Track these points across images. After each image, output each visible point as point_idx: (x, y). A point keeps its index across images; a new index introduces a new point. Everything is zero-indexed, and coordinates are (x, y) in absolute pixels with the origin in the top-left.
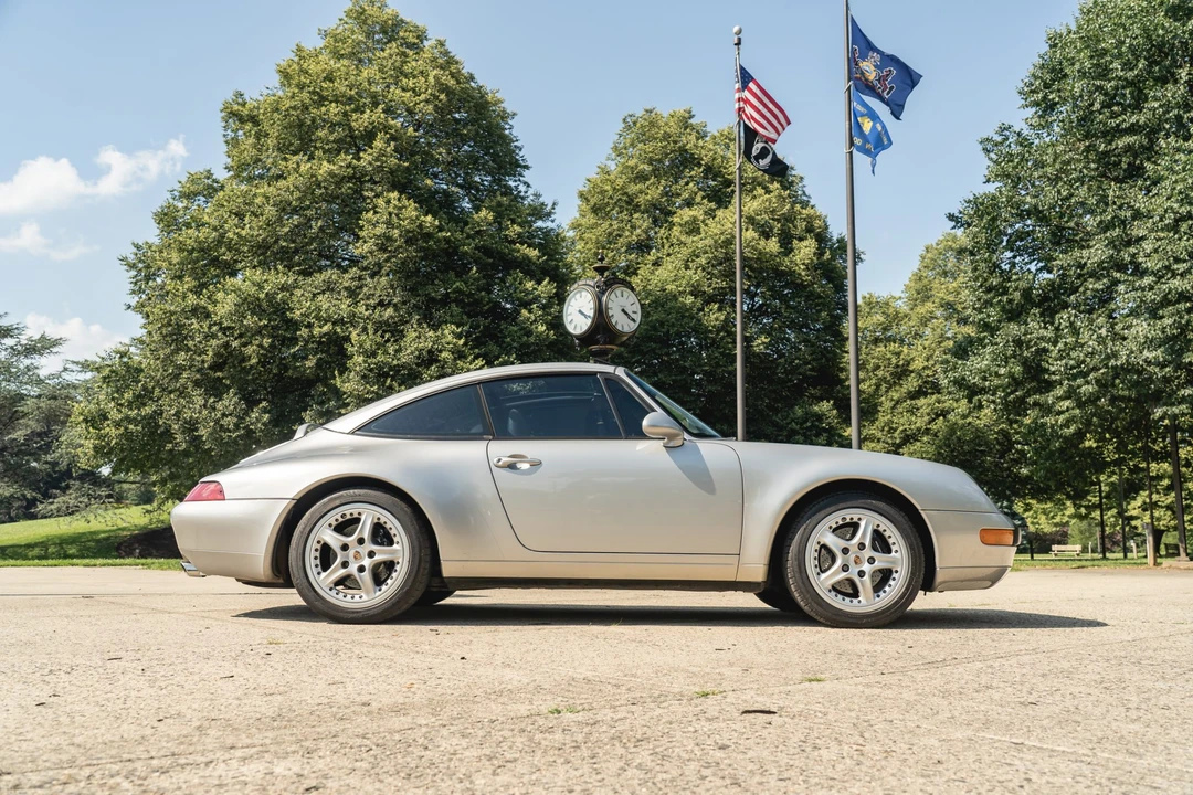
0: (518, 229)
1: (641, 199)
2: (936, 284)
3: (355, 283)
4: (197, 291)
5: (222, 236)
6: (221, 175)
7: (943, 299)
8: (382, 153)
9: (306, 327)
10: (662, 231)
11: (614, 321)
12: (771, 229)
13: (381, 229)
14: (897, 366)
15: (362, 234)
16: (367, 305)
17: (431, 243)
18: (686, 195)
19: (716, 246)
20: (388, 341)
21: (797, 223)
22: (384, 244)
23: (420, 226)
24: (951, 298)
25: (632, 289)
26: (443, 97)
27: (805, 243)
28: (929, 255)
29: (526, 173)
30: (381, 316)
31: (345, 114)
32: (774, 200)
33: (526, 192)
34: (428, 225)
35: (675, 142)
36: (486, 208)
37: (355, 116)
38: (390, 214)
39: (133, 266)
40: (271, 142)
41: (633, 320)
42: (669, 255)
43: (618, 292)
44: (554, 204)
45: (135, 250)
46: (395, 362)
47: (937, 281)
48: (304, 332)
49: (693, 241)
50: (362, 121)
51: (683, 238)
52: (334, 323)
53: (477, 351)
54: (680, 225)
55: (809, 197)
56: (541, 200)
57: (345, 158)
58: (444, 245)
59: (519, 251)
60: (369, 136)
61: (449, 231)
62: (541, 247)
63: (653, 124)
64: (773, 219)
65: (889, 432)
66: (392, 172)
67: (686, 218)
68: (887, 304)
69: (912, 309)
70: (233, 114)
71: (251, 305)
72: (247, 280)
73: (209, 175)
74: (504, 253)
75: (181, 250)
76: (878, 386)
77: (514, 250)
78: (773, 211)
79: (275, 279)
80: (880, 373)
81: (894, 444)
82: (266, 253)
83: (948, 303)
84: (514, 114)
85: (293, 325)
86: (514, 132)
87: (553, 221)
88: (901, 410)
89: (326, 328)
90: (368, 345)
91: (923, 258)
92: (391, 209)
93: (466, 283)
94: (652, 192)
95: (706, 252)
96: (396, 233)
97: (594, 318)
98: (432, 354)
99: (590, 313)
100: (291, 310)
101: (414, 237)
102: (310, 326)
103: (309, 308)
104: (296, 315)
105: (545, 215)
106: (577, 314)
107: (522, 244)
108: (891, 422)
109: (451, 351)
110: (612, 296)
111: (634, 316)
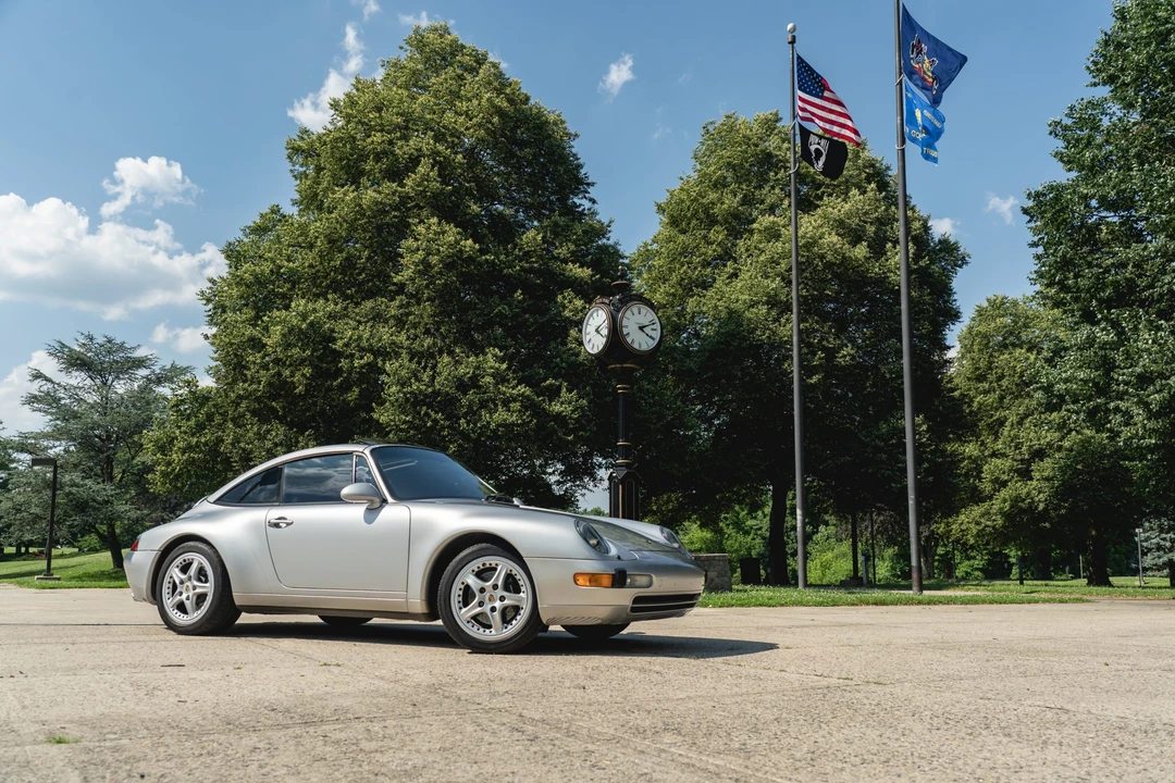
0: (572, 247)
1: (717, 209)
3: (402, 311)
4: (254, 322)
6: (290, 210)
8: (426, 178)
9: (347, 358)
11: (629, 340)
12: (862, 233)
13: (420, 255)
15: (403, 262)
16: (407, 333)
17: (472, 267)
18: (770, 201)
20: (424, 368)
22: (425, 268)
23: (461, 251)
25: (651, 306)
26: (496, 120)
29: (591, 189)
30: (421, 346)
31: (391, 143)
32: (868, 201)
33: (590, 209)
34: (468, 249)
35: (756, 145)
37: (400, 143)
38: (429, 240)
39: (209, 301)
40: (326, 174)
41: (653, 339)
43: (635, 309)
44: (610, 221)
45: (210, 285)
46: (431, 389)
48: (344, 363)
49: (773, 247)
50: (403, 150)
51: (763, 245)
52: (377, 354)
53: (520, 375)
55: (910, 197)
56: (598, 216)
57: (388, 186)
58: (487, 268)
59: (570, 271)
60: (414, 162)
61: (492, 254)
62: (596, 265)
63: (731, 129)
64: (866, 222)
65: (1015, 448)
66: (435, 196)
70: (296, 150)
71: (293, 336)
73: (275, 210)
74: (556, 273)
75: (238, 284)
76: (1002, 398)
77: (565, 270)
78: (866, 214)
79: (323, 308)
80: (1004, 383)
81: (1021, 460)
82: (319, 284)
84: (577, 135)
85: (338, 355)
87: (609, 239)
89: (368, 358)
90: (404, 374)
93: (510, 306)
94: (731, 202)
96: (434, 259)
97: (608, 337)
98: (475, 379)
99: (605, 332)
100: (334, 340)
101: (454, 262)
102: (352, 355)
103: (351, 338)
104: (338, 345)
105: (602, 231)
106: (594, 334)
107: (574, 262)
108: (1017, 437)
109: (492, 375)
110: (628, 314)
111: (653, 334)
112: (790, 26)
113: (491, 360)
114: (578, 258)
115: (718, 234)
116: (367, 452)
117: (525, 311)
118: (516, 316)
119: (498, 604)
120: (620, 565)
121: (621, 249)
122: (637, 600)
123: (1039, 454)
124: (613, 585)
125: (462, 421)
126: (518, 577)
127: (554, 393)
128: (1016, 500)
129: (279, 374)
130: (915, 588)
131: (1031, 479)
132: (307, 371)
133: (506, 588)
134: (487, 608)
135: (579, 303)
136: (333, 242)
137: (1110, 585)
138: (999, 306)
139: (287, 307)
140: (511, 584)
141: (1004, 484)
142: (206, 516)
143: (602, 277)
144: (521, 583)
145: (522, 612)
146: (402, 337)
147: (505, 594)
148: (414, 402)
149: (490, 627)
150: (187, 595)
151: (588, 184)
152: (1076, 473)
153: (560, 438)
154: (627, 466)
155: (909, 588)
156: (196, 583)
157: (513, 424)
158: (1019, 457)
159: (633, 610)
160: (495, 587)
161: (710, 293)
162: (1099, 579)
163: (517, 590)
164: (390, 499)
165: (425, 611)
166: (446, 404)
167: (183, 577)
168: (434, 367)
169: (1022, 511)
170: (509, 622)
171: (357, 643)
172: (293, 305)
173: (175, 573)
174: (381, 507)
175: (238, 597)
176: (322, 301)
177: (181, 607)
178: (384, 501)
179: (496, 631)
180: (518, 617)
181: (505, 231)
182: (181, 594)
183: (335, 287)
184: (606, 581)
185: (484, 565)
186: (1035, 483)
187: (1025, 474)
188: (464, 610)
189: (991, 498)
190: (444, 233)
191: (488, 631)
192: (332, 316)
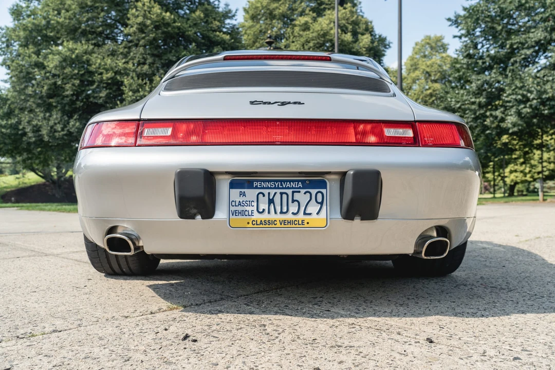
0: (218, 23)
1: (276, 12)
2: (420, 62)
3: (126, 50)
4: (37, 53)
5: (48, 22)
7: (424, 70)
9: (99, 74)
10: (289, 29)
12: (347, 28)
13: (140, 19)
15: (130, 22)
17: (170, 29)
18: (300, 10)
19: (319, 36)
20: (146, 83)
21: (361, 25)
22: (142, 28)
23: (163, 19)
24: (428, 70)
27: (365, 36)
28: (418, 47)
30: (142, 70)
32: (348, 13)
33: (218, 5)
34: (167, 18)
36: (200, 11)
38: (145, 11)
42: (293, 42)
44: (237, 10)
47: (421, 60)
48: (97, 77)
49: (306, 34)
51: (301, 33)
52: (116, 73)
54: (300, 25)
55: (363, 13)
56: (230, 7)
58: (176, 31)
59: (218, 36)
61: (180, 22)
64: (348, 23)
67: (303, 22)
69: (408, 75)
71: (67, 61)
72: (65, 48)
74: (211, 37)
75: (24, 30)
77: (215, 35)
78: (347, 19)
79: (81, 47)
82: (74, 33)
83: (427, 72)
85: (91, 73)
87: (236, 20)
89: (110, 75)
90: (134, 87)
91: (414, 48)
92: (146, 8)
94: (283, 8)
95: (313, 40)
96: (149, 22)
100: (90, 65)
101: (159, 25)
102: (101, 74)
103: (100, 64)
104: (93, 68)
107: (219, 32)
136: (83, 7)
146: (130, 65)
190: (153, 7)
192: (86, 53)
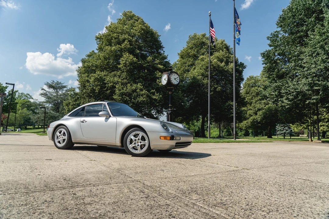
0: (158, 61)
3: (120, 74)
4: (88, 76)
6: (96, 51)
8: (126, 44)
9: (108, 84)
10: (196, 61)
11: (172, 82)
12: (223, 60)
13: (124, 62)
14: (257, 92)
15: (121, 63)
16: (121, 79)
17: (136, 64)
18: (202, 52)
22: (125, 65)
23: (133, 61)
25: (177, 74)
26: (142, 31)
29: (163, 49)
30: (124, 82)
31: (118, 36)
32: (224, 53)
33: (163, 53)
34: (135, 60)
35: (200, 40)
36: (150, 57)
37: (120, 36)
38: (126, 58)
39: (78, 72)
40: (104, 43)
41: (178, 82)
43: (174, 75)
45: (78, 68)
46: (126, 92)
48: (107, 85)
50: (122, 37)
52: (114, 83)
53: (146, 89)
57: (118, 46)
58: (139, 65)
60: (124, 40)
61: (141, 61)
62: (164, 65)
63: (195, 36)
64: (224, 57)
65: (254, 108)
66: (128, 48)
67: (201, 58)
68: (255, 78)
69: (261, 79)
70: (98, 38)
71: (96, 79)
73: (93, 51)
74: (155, 67)
75: (84, 68)
76: (252, 98)
78: (224, 56)
80: (253, 94)
81: (255, 111)
82: (102, 68)
84: (160, 36)
85: (105, 84)
86: (160, 40)
88: (257, 103)
89: (112, 84)
93: (144, 73)
94: (193, 52)
96: (127, 62)
97: (167, 81)
98: (136, 90)
99: (167, 80)
100: (105, 81)
101: (132, 63)
105: (166, 58)
106: (164, 80)
107: (159, 64)
108: (255, 106)
109: (139, 90)
110: (172, 76)
111: (178, 80)
112: (209, 12)
113: (139, 85)
114: (160, 63)
115: (191, 60)
116: (106, 103)
117: (148, 75)
118: (146, 76)
119: (139, 144)
120: (172, 134)
121: (170, 62)
122: (177, 143)
123: (259, 110)
124: (170, 140)
125: (133, 99)
126: (145, 137)
127: (154, 94)
128: (254, 119)
129: (93, 88)
130: (234, 139)
131: (257, 115)
132: (99, 87)
133: (142, 140)
134: (136, 145)
135: (160, 74)
136: (105, 58)
137: (272, 138)
138: (252, 78)
139: (95, 73)
140: (143, 139)
141: (252, 116)
142: (67, 119)
143: (165, 68)
144: (146, 138)
145: (146, 146)
146: (120, 80)
147: (141, 141)
148: (122, 94)
149: (137, 150)
150: (60, 139)
151: (163, 47)
152: (266, 114)
153: (155, 104)
154: (171, 110)
155: (233, 138)
156: (63, 136)
157: (144, 101)
158: (254, 110)
159: (175, 146)
160: (139, 139)
161: (190, 73)
162: (270, 137)
163: (145, 140)
164: (112, 116)
165: (121, 145)
166: (129, 95)
167: (60, 134)
168: (127, 87)
169: (255, 122)
170: (142, 149)
171: (103, 153)
172: (96, 73)
173: (58, 134)
174: (109, 118)
175: (73, 140)
176: (103, 72)
177: (59, 142)
178: (110, 116)
179: (139, 151)
180: (145, 147)
181: (144, 57)
182: (59, 139)
183: (105, 69)
184: (169, 138)
185: (136, 133)
186: (258, 116)
187: (256, 114)
188: (130, 145)
189: (248, 119)
190: (130, 57)
191: (137, 151)
192: (105, 76)
